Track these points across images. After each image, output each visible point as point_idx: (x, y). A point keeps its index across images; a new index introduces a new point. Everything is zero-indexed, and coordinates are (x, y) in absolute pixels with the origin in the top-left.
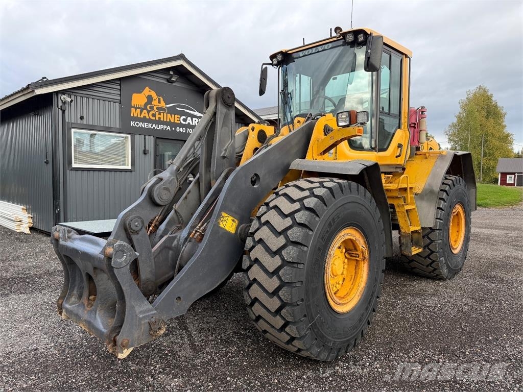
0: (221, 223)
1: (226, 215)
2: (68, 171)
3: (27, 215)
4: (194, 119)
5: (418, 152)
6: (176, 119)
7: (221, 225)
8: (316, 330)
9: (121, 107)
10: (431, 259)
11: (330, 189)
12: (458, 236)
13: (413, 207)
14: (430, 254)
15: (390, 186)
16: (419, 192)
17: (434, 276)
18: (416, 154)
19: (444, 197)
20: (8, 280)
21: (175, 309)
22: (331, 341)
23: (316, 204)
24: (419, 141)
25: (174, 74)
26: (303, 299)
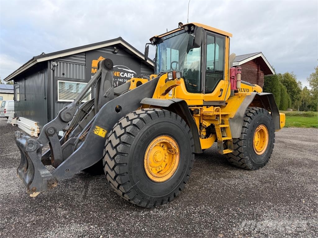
0: (95, 132)
1: (98, 127)
2: (56, 103)
3: (37, 127)
4: (128, 74)
5: (236, 94)
6: (118, 74)
7: (95, 133)
8: (137, 190)
9: (85, 68)
10: (240, 157)
11: (149, 115)
12: (263, 144)
13: (227, 126)
14: (239, 154)
15: (210, 114)
16: (232, 117)
17: (243, 168)
18: (235, 95)
19: (248, 120)
20: (16, 160)
21: (65, 175)
22: (148, 197)
23: (138, 122)
24: (236, 87)
25: (117, 49)
26: (127, 172)
